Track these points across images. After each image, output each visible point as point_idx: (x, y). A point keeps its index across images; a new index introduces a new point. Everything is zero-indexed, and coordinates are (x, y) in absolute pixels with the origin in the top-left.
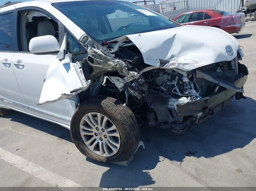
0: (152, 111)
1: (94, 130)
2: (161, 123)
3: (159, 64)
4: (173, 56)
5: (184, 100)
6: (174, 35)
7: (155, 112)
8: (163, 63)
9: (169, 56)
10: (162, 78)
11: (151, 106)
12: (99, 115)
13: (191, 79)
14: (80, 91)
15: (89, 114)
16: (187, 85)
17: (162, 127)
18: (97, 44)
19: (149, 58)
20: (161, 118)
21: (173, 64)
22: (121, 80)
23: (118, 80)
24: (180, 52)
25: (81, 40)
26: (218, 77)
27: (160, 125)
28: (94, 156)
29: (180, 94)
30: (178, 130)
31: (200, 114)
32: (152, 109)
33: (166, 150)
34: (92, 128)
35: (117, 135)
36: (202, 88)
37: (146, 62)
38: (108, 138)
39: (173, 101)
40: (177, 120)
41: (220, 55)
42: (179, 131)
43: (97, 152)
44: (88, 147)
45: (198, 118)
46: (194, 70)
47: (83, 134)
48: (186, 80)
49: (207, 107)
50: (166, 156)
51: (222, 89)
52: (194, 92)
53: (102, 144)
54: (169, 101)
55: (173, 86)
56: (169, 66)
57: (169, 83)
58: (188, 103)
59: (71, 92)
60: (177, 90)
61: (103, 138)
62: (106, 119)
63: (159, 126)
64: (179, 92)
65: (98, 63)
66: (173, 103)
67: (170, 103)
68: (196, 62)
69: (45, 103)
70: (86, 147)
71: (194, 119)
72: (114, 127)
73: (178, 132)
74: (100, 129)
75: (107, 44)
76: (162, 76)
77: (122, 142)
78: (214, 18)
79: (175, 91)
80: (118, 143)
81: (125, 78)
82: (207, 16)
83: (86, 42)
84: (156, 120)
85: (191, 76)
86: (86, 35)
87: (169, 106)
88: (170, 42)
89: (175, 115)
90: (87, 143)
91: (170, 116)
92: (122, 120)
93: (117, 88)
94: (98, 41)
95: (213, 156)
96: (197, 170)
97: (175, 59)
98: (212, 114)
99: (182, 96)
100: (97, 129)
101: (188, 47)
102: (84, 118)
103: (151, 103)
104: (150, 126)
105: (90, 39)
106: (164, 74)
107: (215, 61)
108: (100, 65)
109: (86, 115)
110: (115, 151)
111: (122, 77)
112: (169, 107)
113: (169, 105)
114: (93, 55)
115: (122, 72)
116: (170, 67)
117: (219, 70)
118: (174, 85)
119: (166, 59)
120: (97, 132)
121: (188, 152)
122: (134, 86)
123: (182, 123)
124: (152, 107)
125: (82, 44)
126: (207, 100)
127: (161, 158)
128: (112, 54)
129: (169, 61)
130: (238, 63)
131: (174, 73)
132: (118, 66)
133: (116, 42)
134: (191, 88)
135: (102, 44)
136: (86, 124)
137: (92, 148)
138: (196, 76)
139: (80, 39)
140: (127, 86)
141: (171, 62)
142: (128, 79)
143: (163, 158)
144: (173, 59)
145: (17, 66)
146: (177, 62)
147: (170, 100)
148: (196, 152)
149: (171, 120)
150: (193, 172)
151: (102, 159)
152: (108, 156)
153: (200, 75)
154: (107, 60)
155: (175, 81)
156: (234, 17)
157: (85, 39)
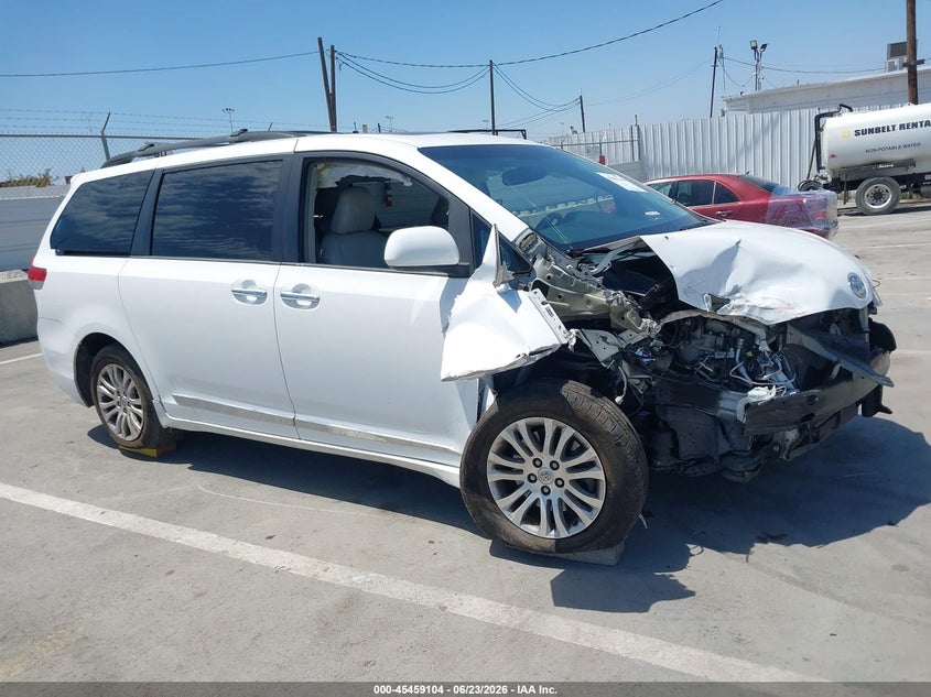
0: (667, 428)
1: (529, 468)
2: (688, 461)
3: (710, 303)
4: (736, 290)
5: (761, 394)
6: (738, 243)
7: (674, 431)
8: (718, 303)
9: (729, 287)
10: (701, 342)
11: (666, 414)
12: (550, 425)
13: (773, 346)
14: (549, 353)
15: (522, 425)
16: (765, 360)
17: (690, 471)
18: (555, 253)
19: (688, 290)
20: (688, 448)
21: (739, 307)
22: (611, 338)
23: (605, 339)
24: (753, 281)
25: (517, 243)
26: (832, 345)
27: (686, 468)
28: (525, 540)
29: (749, 381)
30: (742, 472)
31: (792, 435)
32: (665, 423)
33: (703, 533)
34: (522, 461)
35: (597, 474)
36: (796, 369)
37: (682, 297)
38: (568, 486)
39: (731, 397)
40: (739, 448)
41: (839, 294)
42: (743, 476)
43: (532, 529)
44: (506, 513)
45: (788, 445)
46: (784, 325)
47: (493, 477)
48: (764, 347)
49: (813, 415)
50: (706, 543)
51: (846, 376)
52: (782, 377)
53: (549, 503)
54: (721, 399)
55: (732, 362)
56: (731, 311)
57: (719, 355)
58: (772, 400)
59: (531, 354)
60: (743, 370)
61: (552, 487)
62: (568, 433)
63: (682, 469)
64: (747, 376)
65: (560, 297)
66: (733, 405)
67: (722, 404)
68: (789, 306)
69: (469, 375)
70: (501, 514)
71: (776, 449)
72: (590, 454)
73: (740, 479)
74: (546, 464)
75: (581, 255)
76: (702, 338)
77: (610, 492)
78: (744, 200)
79: (737, 372)
80: (597, 497)
81: (623, 335)
82: (725, 195)
83: (531, 246)
84: (675, 452)
85: (774, 339)
86: (530, 231)
87: (720, 413)
88: (729, 256)
89: (733, 436)
90: (504, 503)
91: (721, 437)
92: (615, 436)
93: (596, 360)
94: (561, 248)
95: (827, 544)
96: (797, 569)
97: (741, 297)
98: (816, 440)
99: (755, 386)
100: (537, 463)
101: (769, 270)
102: (506, 435)
103: (666, 405)
104: (658, 469)
105: (540, 242)
106: (706, 331)
107: (831, 306)
108: (562, 301)
109: (512, 426)
110: (586, 520)
111: (617, 331)
112: (718, 415)
113: (719, 408)
114: (549, 277)
115: (623, 318)
116: (732, 314)
117: (834, 329)
118: (734, 358)
119: (721, 294)
120: (535, 471)
121: (763, 536)
122: (641, 354)
123: (752, 456)
124: (670, 418)
125: (521, 252)
126: (814, 397)
127: (694, 549)
128: (596, 276)
129: (729, 300)
130: (870, 319)
131: (731, 330)
132: (615, 304)
133: (606, 251)
134: (776, 367)
135: (569, 254)
136: (507, 451)
137: (516, 517)
138: (784, 340)
139: (515, 241)
140: (624, 354)
141: (733, 303)
142: (630, 337)
143: (699, 549)
144: (737, 295)
145: (290, 300)
146: (747, 304)
147: (724, 395)
148: (785, 535)
149: (724, 447)
150: (789, 572)
151: (548, 545)
152: (564, 533)
153: (794, 337)
154: (582, 290)
155: (735, 351)
156: (805, 201)
157: (529, 241)
